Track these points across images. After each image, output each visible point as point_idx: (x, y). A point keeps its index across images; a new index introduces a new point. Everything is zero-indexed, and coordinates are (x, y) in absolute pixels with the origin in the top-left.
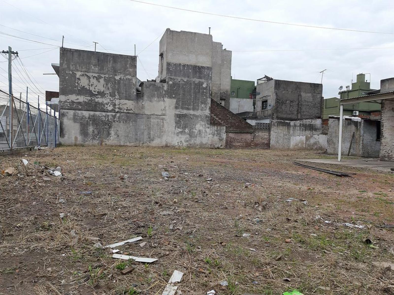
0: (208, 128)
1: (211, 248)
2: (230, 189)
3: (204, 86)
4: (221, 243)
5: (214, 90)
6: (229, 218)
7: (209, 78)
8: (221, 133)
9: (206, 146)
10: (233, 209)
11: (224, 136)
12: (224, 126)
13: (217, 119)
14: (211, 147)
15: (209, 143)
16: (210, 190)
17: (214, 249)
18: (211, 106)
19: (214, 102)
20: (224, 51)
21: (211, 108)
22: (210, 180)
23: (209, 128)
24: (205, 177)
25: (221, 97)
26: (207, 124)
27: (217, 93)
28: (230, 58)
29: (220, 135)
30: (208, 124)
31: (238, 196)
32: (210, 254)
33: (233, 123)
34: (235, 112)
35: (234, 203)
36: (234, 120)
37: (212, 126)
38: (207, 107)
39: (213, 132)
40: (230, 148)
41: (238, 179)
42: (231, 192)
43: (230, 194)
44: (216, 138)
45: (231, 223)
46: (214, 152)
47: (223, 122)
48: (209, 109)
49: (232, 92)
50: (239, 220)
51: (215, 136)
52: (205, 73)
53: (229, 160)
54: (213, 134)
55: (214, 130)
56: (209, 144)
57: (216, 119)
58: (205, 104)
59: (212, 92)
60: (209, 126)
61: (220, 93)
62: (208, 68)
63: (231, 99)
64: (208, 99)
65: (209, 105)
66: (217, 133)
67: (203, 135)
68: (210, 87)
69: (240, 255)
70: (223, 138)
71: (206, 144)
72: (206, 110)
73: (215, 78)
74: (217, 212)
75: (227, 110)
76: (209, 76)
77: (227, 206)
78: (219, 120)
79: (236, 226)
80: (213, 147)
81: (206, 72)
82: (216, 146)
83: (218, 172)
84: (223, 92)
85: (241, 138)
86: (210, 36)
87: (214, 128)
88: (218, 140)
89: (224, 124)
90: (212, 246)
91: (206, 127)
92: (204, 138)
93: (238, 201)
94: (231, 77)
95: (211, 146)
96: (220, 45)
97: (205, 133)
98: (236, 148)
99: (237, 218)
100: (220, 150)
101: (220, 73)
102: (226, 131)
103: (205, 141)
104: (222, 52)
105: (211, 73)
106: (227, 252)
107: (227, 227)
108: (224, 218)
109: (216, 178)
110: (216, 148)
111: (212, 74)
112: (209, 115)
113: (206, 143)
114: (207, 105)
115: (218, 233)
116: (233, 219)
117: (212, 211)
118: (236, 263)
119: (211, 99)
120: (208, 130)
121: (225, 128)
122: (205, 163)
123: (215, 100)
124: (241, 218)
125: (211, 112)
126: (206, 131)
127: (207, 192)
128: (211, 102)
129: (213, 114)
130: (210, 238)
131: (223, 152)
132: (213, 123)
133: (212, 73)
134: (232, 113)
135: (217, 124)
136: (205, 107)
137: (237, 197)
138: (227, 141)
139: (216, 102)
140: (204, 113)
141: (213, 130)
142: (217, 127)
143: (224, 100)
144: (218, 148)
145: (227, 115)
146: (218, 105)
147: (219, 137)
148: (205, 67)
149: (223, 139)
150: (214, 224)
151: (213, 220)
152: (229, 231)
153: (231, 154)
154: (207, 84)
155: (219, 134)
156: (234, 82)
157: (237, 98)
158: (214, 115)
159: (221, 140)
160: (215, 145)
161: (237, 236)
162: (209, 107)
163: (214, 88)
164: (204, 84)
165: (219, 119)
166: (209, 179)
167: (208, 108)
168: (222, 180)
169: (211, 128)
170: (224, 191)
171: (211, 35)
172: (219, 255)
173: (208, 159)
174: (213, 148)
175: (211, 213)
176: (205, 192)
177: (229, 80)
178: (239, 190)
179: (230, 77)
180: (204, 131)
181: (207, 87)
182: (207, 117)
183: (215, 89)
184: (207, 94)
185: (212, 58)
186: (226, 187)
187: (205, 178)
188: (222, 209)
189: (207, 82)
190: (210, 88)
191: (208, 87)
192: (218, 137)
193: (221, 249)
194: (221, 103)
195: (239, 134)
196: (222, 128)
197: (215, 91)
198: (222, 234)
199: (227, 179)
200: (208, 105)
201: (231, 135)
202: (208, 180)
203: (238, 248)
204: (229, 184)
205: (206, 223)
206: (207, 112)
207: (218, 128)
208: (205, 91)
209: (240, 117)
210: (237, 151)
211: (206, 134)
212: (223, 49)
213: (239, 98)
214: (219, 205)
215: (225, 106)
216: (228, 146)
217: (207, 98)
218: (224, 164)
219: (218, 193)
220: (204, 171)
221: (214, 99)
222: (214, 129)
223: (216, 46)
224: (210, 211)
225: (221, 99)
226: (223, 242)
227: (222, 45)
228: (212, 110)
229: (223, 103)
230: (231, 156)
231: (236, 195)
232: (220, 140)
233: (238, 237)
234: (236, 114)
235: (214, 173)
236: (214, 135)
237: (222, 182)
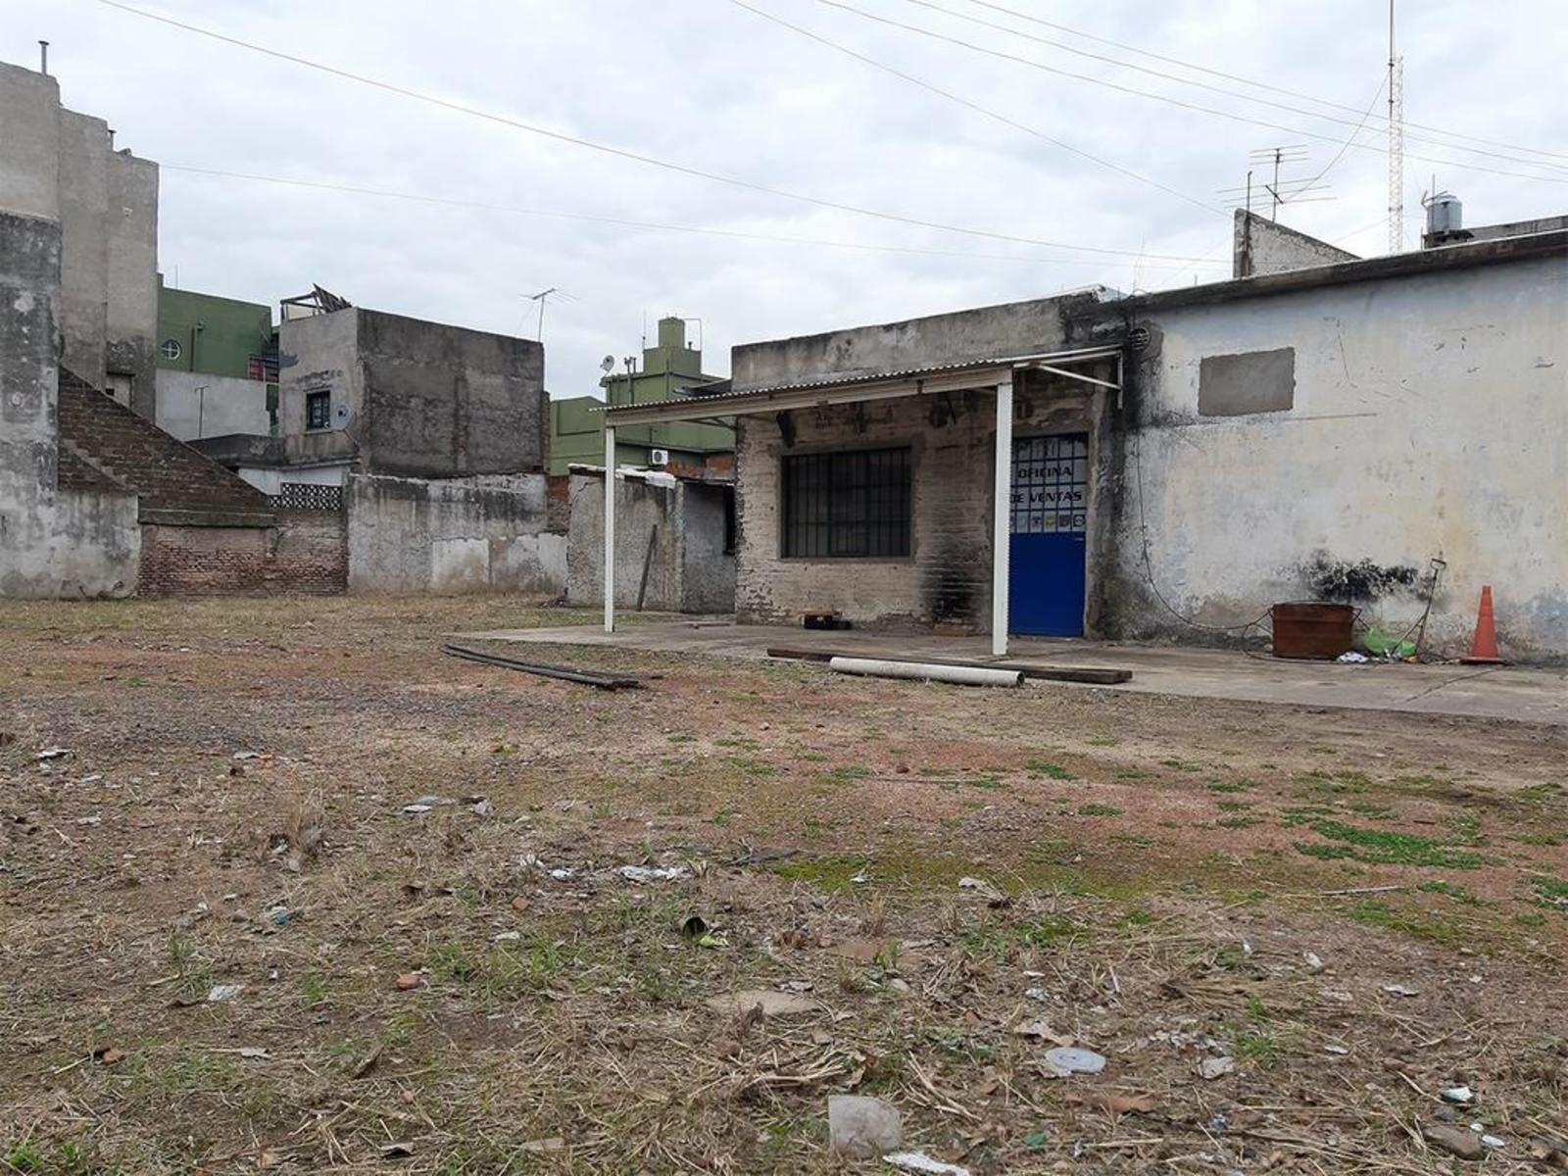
0: (50, 502)
1: (48, 1089)
2: (156, 789)
3: (23, 304)
4: (99, 1054)
5: (71, 327)
6: (142, 925)
7: (44, 270)
8: (117, 528)
9: (39, 590)
10: (167, 879)
11: (133, 541)
12: (129, 494)
13: (93, 461)
14: (64, 594)
15: (54, 575)
16: (48, 804)
17: (62, 1092)
18: (59, 402)
19: (74, 385)
20: (120, 158)
21: (60, 410)
22: (51, 758)
23: (51, 506)
24: (23, 742)
25: (108, 364)
26: (39, 487)
27: (90, 345)
28: (152, 192)
29: (113, 535)
30: (48, 485)
31: (194, 816)
32: (38, 1121)
33: (174, 482)
34: (183, 434)
35: (174, 852)
36: (177, 469)
37: (65, 496)
38: (39, 406)
39: (76, 521)
40: (166, 594)
41: (195, 737)
42: (162, 803)
43: (152, 814)
44: (91, 552)
45: (153, 950)
46: (80, 614)
47: (124, 476)
48: (51, 414)
49: (166, 345)
50: (190, 928)
51: (87, 540)
52: (27, 249)
53: (155, 654)
54: (75, 531)
55: (77, 514)
56: (53, 581)
57: (86, 464)
58: (28, 392)
59: (62, 338)
60: (52, 494)
61: (103, 344)
62: (40, 226)
63: (160, 374)
64: (45, 370)
65: (50, 396)
66: (97, 529)
67: (22, 537)
68: (50, 313)
69: (191, 1091)
70: (130, 551)
71: (38, 580)
72: (31, 418)
73: (78, 273)
74: (82, 906)
75: (144, 422)
76: (44, 259)
77: (136, 872)
78: (104, 469)
79: (176, 960)
80: (76, 593)
81: (29, 243)
82: (94, 588)
83: (98, 712)
84: (120, 343)
85: (217, 552)
86: (48, 84)
87: (76, 504)
88: (103, 560)
89: (133, 486)
90: (53, 1077)
91: (34, 497)
92: (24, 553)
93: (191, 840)
94: (160, 277)
95: (63, 589)
96: (102, 130)
97: (30, 527)
98: (193, 592)
99: (185, 921)
100: (113, 604)
101: (104, 255)
102: (140, 516)
103: (29, 564)
104: (108, 160)
105: (54, 251)
106: (130, 1088)
107: (130, 972)
108: (121, 930)
109: (85, 744)
110: (91, 599)
111: (59, 257)
112: (48, 441)
113: (39, 575)
114: (39, 396)
115: (86, 1009)
116: (163, 930)
117: (56, 905)
118: (174, 1131)
119: (61, 368)
120: (47, 514)
121: (136, 506)
122: (28, 675)
123: (81, 373)
124: (202, 919)
125: (60, 429)
126: (35, 520)
127: (34, 817)
128: (60, 384)
129: (74, 438)
130: (44, 1039)
131: (129, 613)
132: (71, 479)
133: (60, 250)
134: (171, 438)
135: (92, 483)
136: (30, 404)
137: (188, 823)
138: (146, 566)
139: (87, 385)
140: (22, 433)
141: (72, 516)
142: (94, 501)
143: (128, 376)
144: (103, 597)
145: (146, 446)
146: (96, 397)
147: (107, 545)
148: (23, 221)
149: (127, 557)
150: (69, 968)
151: (59, 949)
152: (143, 988)
153: (167, 622)
154: (35, 299)
155: (105, 532)
156: (171, 300)
157: (192, 370)
158: (79, 446)
159: (117, 559)
160: (85, 582)
161: (179, 1005)
162: (51, 405)
163: (73, 319)
164: (18, 297)
165: (105, 464)
166: (46, 753)
167: (45, 409)
168: (111, 752)
169: (64, 506)
170: (123, 803)
171: (53, 79)
172: (85, 1114)
173: (49, 651)
174: (73, 600)
175: (54, 915)
176: (21, 821)
177: (147, 289)
178: (201, 791)
179: (154, 279)
180: (24, 519)
181: (34, 313)
182: (38, 450)
183: (78, 326)
184: (37, 344)
185: (58, 180)
186: (136, 780)
187: (29, 748)
188: (112, 888)
189: (37, 288)
190: (50, 318)
191: (43, 315)
192: (102, 547)
193: (98, 1084)
194: (111, 392)
195: (207, 533)
196: (119, 503)
197: (78, 334)
198: (106, 1010)
199: (140, 745)
200: (43, 398)
201: (167, 536)
202: (44, 759)
203: (183, 1060)
204: (153, 765)
205: (25, 971)
206: (42, 429)
207: (98, 504)
208: (25, 330)
209: (209, 458)
210: (199, 607)
211: (37, 533)
212: (117, 147)
213: (199, 372)
214: (97, 874)
215: (131, 403)
216: (154, 586)
217: (39, 362)
218: (129, 673)
219: (93, 813)
220: (21, 715)
221: (75, 372)
222: (81, 511)
223: (82, 133)
224: (50, 906)
225: (113, 373)
226: (108, 1050)
227: (112, 132)
228: (63, 418)
229: (122, 393)
230: (166, 630)
231: (185, 815)
232: (110, 558)
233: (185, 1010)
234: (187, 443)
235: (78, 719)
236: (78, 537)
237: (116, 759)
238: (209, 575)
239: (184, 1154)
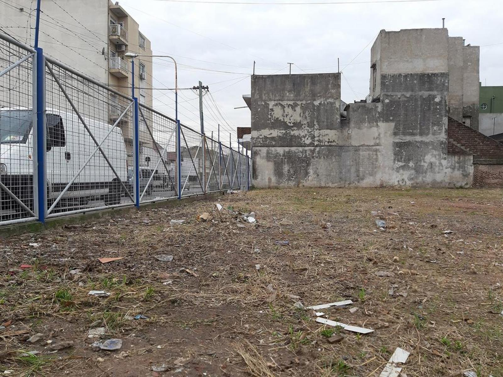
0: (445, 159)
1: (451, 326)
2: (481, 247)
3: (437, 100)
4: (466, 320)
5: (452, 104)
6: (478, 286)
7: (444, 88)
8: (466, 166)
9: (441, 185)
10: (486, 274)
11: (471, 170)
12: (470, 155)
13: (458, 145)
14: (449, 187)
15: (446, 181)
16: (448, 247)
17: (455, 327)
18: (448, 128)
19: (452, 122)
20: (467, 48)
21: (448, 130)
22: (448, 233)
23: (445, 160)
24: (440, 228)
25: (463, 114)
26: (442, 154)
27: (457, 109)
28: (477, 56)
29: (465, 168)
30: (445, 153)
31: (495, 256)
32: (448, 333)
33: (485, 150)
34: (488, 134)
35: (488, 266)
36: (486, 145)
37: (450, 156)
38: (442, 130)
39: (453, 164)
40: (481, 187)
41: (494, 232)
42: (483, 251)
43: (480, 254)
44: (458, 173)
45: (482, 294)
46: (454, 193)
47: (468, 149)
48: (445, 132)
49: (482, 105)
50: (495, 290)
51: (456, 170)
52: (438, 82)
53: (479, 205)
54: (453, 167)
55: (453, 162)
56: (446, 183)
57: (456, 146)
58: (439, 126)
59: (449, 108)
60: (446, 156)
61: (462, 108)
62: (442, 75)
63: (480, 115)
64: (444, 118)
65: (445, 126)
66: (460, 166)
67: (437, 169)
68: (446, 100)
69: (496, 339)
70: (470, 173)
71: (441, 182)
72: (440, 133)
73: (454, 87)
74: (459, 277)
75: (475, 131)
76: (444, 84)
77: (475, 270)
78: (462, 147)
79: (490, 299)
80: (452, 186)
81: (439, 80)
82: (459, 185)
83: (461, 221)
84: (467, 107)
85: (500, 173)
86: (445, 30)
87: (453, 159)
88: (461, 176)
89: (471, 152)
90: (452, 322)
91: (440, 157)
92: (437, 174)
93: (493, 263)
94: (481, 83)
95: (449, 185)
96: (461, 40)
97: (439, 166)
98: (491, 186)
99: (492, 287)
100: (465, 190)
101: (462, 80)
102: (473, 162)
103: (439, 177)
104: (463, 49)
105: (447, 81)
106: (476, 332)
107: (475, 299)
108: (472, 286)
109: (458, 230)
110: (457, 188)
111: (448, 83)
112: (445, 140)
113: (442, 180)
114: (442, 127)
115: (461, 307)
116: (485, 289)
117: (451, 275)
118: (491, 350)
119: (449, 117)
120: (444, 162)
121: (472, 158)
122: (440, 209)
123: (455, 118)
124: (498, 288)
125: (448, 136)
126: (440, 164)
127: (444, 249)
128: (448, 122)
129: (452, 138)
130: (449, 312)
131: (470, 193)
132: (451, 151)
133: (449, 81)
134: (484, 135)
135: (458, 152)
136: (439, 129)
137: (492, 258)
138: (475, 177)
139: (457, 121)
140: (437, 138)
141: (452, 162)
142: (459, 158)
143: (470, 117)
144: (461, 187)
145: (475, 139)
146: (460, 125)
147: (463, 171)
148: (437, 74)
149: (469, 175)
150: (456, 294)
151: (453, 288)
152: (479, 305)
153: (482, 195)
154: (441, 97)
155: (462, 167)
156: (484, 89)
157: (491, 112)
158: (454, 141)
159: (466, 175)
160: (455, 183)
161: (491, 312)
162: (445, 129)
163: (452, 102)
164: (436, 98)
165: (462, 146)
166: (446, 232)
167: (444, 130)
168: (467, 234)
169: (450, 159)
170: (470, 249)
171: (446, 29)
172: (462, 336)
173: (446, 203)
174: (452, 188)
175: (451, 278)
176: (440, 250)
177: (476, 88)
178: (496, 249)
179: (478, 84)
180: (437, 164)
181: (441, 101)
182: (442, 143)
183: (454, 103)
184: (442, 111)
185: (448, 59)
186: (474, 243)
187: (441, 230)
188: (468, 273)
189: (442, 94)
190: (446, 102)
191: (443, 101)
192: (461, 172)
193: (466, 328)
194: (464, 123)
195: (496, 166)
196: (467, 158)
197: (454, 106)
198: (468, 308)
199: (475, 232)
200: (443, 127)
201: (482, 168)
202: (446, 233)
203: (494, 329)
204: (480, 239)
205: (443, 291)
206: (443, 137)
207: (460, 159)
208: (438, 107)
209: (497, 141)
210: (493, 191)
211: (441, 168)
212: (466, 44)
213: (493, 112)
214: (463, 268)
215: (471, 125)
216: (477, 184)
217: (442, 116)
218: (471, 211)
219: (462, 251)
220: (438, 220)
221: (453, 118)
222: (454, 161)
223: (455, 43)
224: (449, 275)
225: (465, 117)
226: (469, 319)
227: (464, 40)
228: (449, 133)
229: (468, 122)
230: (482, 198)
231: (491, 256)
232: (464, 175)
233: (494, 315)
234: (490, 136)
235: (456, 223)
236: (453, 169)
237: (468, 236)
238: (496, 181)
239: (494, 358)
